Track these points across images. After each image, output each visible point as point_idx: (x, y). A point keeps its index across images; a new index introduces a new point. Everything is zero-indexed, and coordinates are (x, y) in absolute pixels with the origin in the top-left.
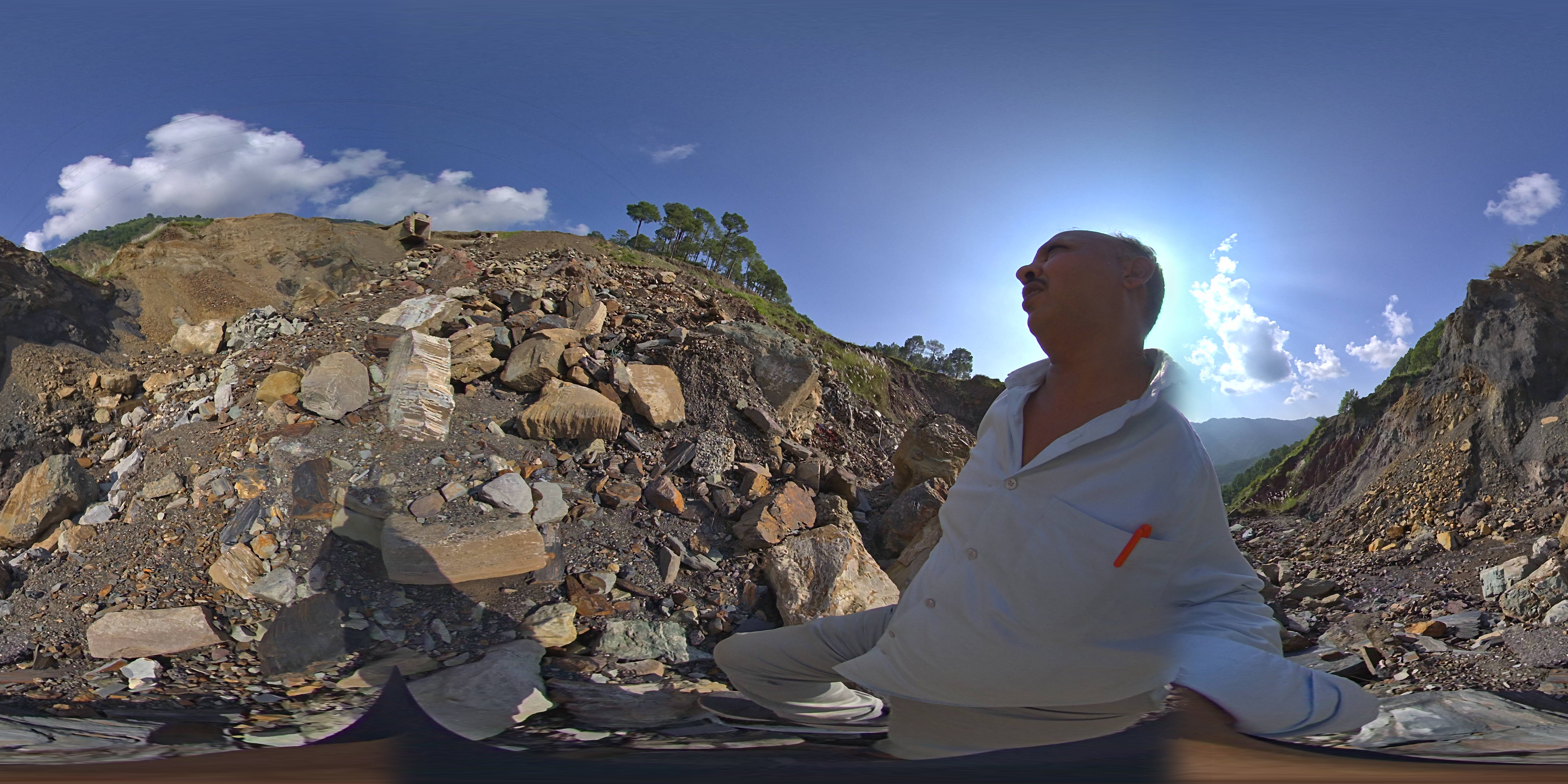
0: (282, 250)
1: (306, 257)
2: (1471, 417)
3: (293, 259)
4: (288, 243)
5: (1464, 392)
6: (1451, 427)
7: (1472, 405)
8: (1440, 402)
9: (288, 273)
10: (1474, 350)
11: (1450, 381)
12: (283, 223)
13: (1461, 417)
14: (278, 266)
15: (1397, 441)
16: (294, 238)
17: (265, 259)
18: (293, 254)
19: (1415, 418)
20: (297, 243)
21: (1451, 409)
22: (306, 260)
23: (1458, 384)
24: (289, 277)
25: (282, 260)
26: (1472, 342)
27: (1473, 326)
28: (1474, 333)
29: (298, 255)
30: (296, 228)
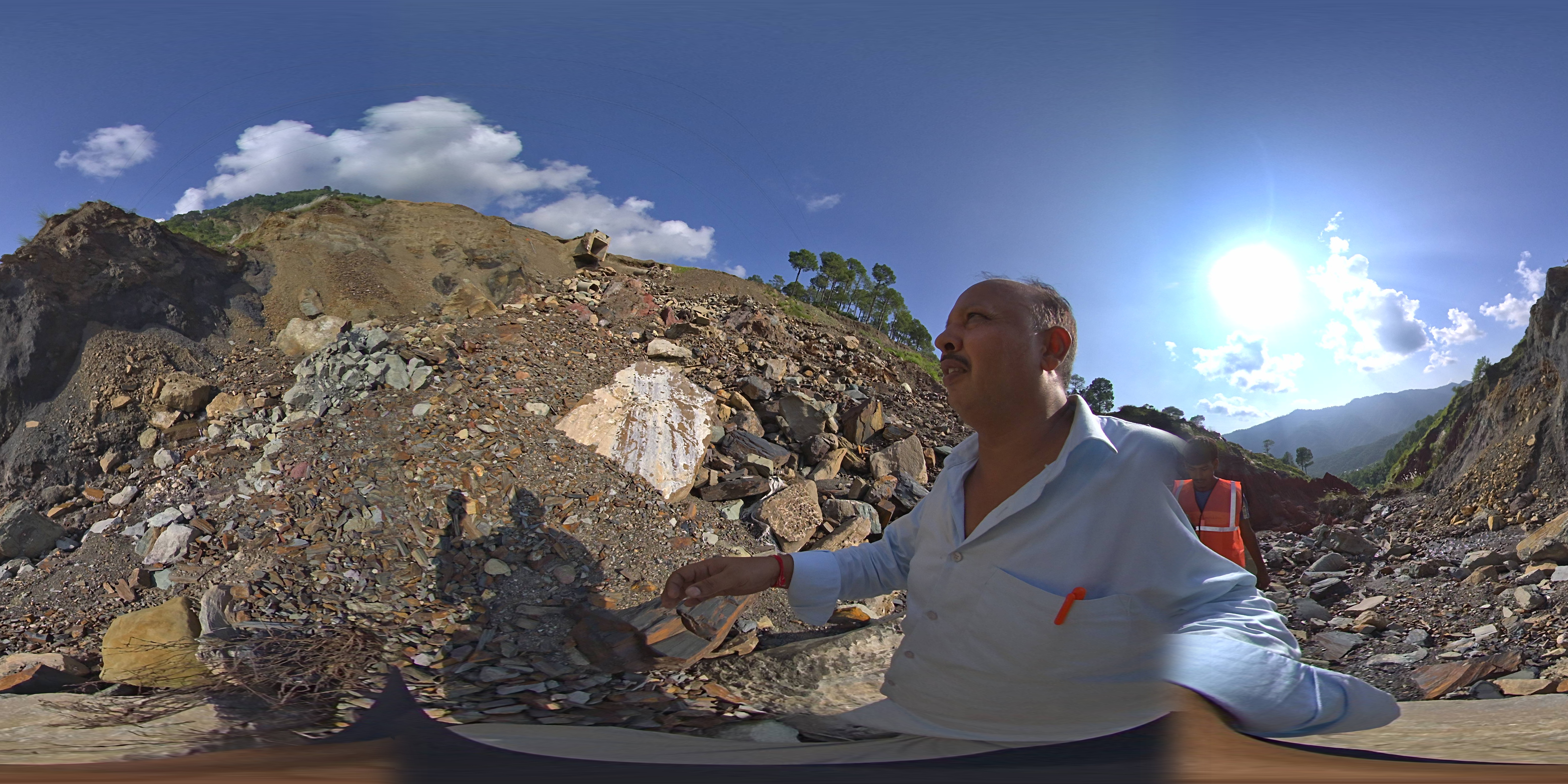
0: (451, 243)
1: (474, 255)
3: (459, 255)
4: (459, 237)
9: (449, 269)
12: (461, 216)
14: (441, 260)
16: (467, 233)
17: (429, 250)
18: (460, 250)
20: (468, 239)
22: (473, 259)
24: (449, 274)
25: (448, 254)
29: (466, 252)
30: (472, 223)
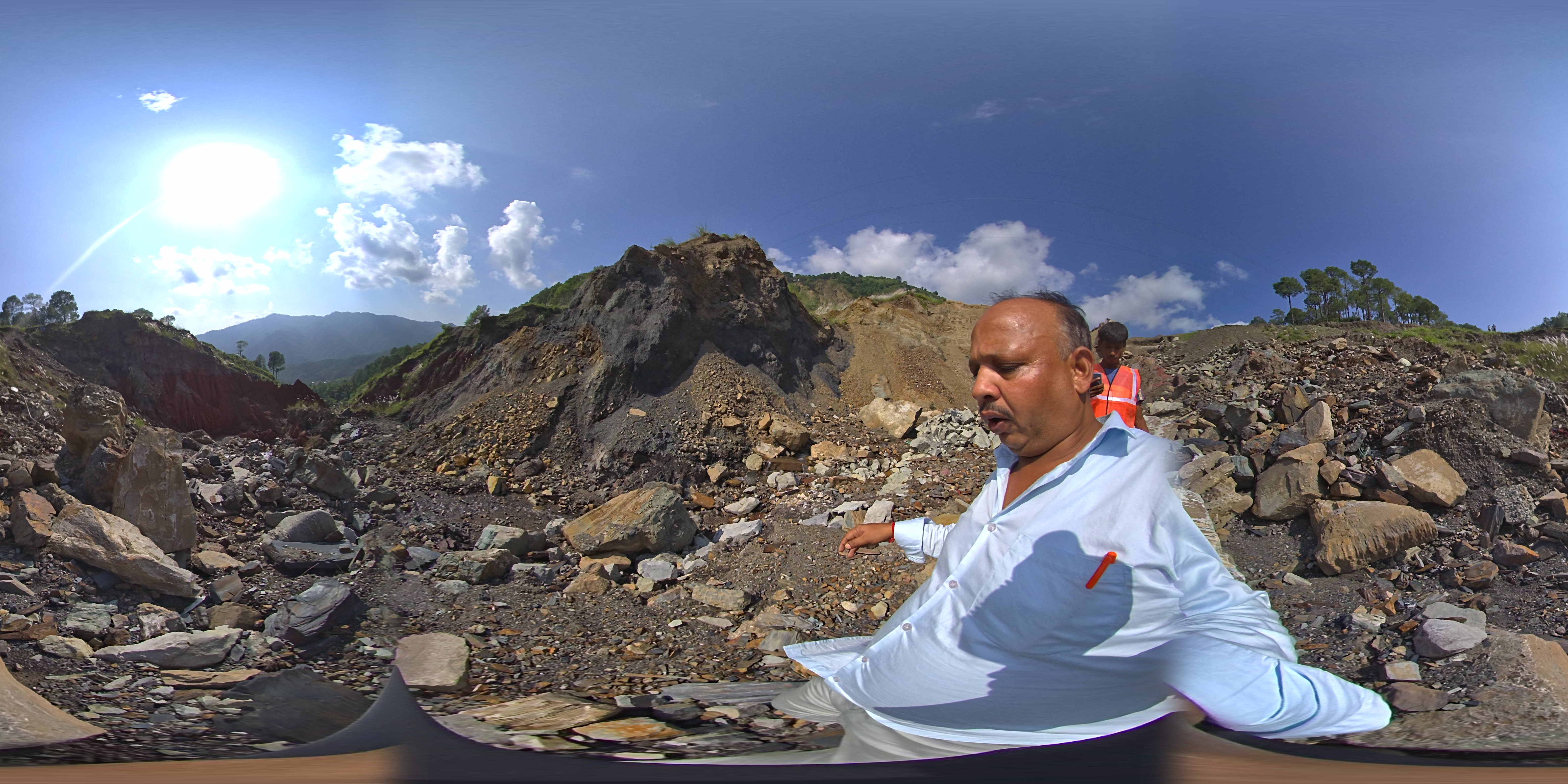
2: (570, 377)
5: (575, 350)
6: (549, 379)
7: (576, 366)
8: (549, 351)
10: (602, 313)
11: (567, 334)
13: (561, 374)
15: (499, 374)
19: (522, 357)
21: (556, 362)
23: (574, 340)
26: (604, 305)
27: (612, 289)
28: (610, 297)
